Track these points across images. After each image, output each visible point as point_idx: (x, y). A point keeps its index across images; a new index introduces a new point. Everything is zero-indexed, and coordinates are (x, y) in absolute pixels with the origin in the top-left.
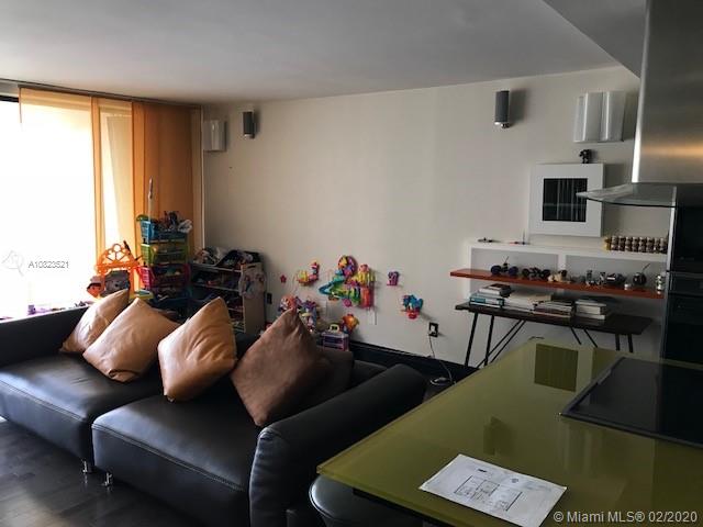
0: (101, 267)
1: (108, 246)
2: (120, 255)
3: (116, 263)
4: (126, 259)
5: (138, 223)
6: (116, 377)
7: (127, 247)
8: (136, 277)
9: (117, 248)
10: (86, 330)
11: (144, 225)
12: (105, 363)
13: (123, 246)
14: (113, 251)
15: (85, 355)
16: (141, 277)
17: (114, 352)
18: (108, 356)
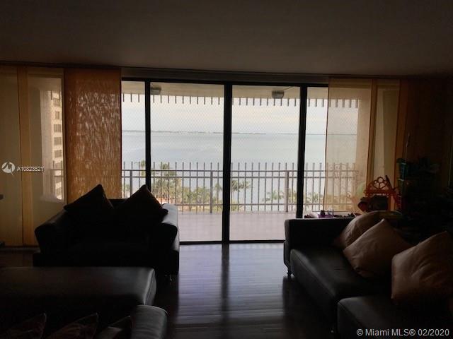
0: (368, 191)
1: (375, 178)
2: (382, 185)
3: (379, 190)
4: (387, 188)
5: (398, 164)
6: (360, 273)
7: (388, 180)
8: (393, 201)
9: (381, 180)
10: (348, 235)
11: (401, 166)
12: (355, 260)
13: (385, 178)
14: (378, 182)
15: (344, 251)
16: (396, 201)
17: (361, 254)
18: (357, 256)
